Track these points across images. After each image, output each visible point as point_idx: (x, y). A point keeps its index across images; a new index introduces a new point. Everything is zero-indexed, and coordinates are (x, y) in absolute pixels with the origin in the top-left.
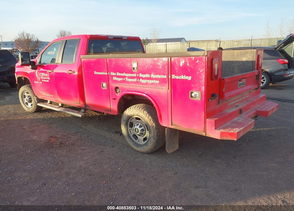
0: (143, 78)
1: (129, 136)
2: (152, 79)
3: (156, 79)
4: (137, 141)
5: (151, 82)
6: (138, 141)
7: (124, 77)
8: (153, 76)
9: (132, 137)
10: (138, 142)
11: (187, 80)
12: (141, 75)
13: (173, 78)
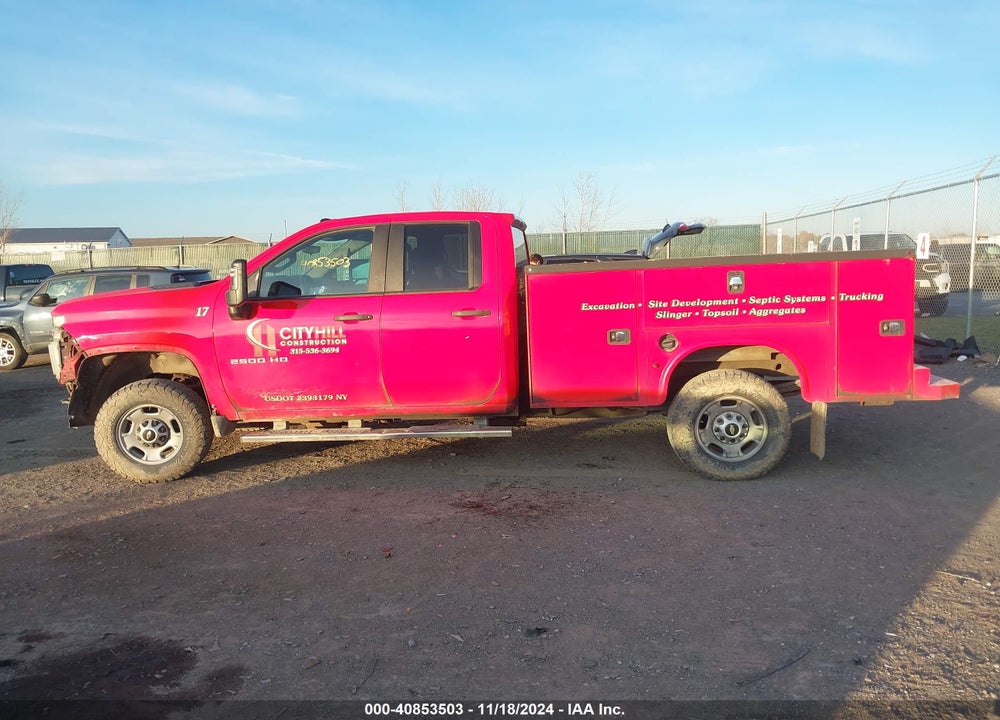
0: (758, 307)
1: (700, 449)
2: (789, 306)
3: (797, 305)
4: (723, 458)
5: (781, 312)
6: (727, 457)
7: (700, 309)
8: (788, 299)
9: (708, 451)
10: (726, 460)
11: (875, 302)
12: (753, 300)
13: (842, 299)
